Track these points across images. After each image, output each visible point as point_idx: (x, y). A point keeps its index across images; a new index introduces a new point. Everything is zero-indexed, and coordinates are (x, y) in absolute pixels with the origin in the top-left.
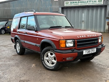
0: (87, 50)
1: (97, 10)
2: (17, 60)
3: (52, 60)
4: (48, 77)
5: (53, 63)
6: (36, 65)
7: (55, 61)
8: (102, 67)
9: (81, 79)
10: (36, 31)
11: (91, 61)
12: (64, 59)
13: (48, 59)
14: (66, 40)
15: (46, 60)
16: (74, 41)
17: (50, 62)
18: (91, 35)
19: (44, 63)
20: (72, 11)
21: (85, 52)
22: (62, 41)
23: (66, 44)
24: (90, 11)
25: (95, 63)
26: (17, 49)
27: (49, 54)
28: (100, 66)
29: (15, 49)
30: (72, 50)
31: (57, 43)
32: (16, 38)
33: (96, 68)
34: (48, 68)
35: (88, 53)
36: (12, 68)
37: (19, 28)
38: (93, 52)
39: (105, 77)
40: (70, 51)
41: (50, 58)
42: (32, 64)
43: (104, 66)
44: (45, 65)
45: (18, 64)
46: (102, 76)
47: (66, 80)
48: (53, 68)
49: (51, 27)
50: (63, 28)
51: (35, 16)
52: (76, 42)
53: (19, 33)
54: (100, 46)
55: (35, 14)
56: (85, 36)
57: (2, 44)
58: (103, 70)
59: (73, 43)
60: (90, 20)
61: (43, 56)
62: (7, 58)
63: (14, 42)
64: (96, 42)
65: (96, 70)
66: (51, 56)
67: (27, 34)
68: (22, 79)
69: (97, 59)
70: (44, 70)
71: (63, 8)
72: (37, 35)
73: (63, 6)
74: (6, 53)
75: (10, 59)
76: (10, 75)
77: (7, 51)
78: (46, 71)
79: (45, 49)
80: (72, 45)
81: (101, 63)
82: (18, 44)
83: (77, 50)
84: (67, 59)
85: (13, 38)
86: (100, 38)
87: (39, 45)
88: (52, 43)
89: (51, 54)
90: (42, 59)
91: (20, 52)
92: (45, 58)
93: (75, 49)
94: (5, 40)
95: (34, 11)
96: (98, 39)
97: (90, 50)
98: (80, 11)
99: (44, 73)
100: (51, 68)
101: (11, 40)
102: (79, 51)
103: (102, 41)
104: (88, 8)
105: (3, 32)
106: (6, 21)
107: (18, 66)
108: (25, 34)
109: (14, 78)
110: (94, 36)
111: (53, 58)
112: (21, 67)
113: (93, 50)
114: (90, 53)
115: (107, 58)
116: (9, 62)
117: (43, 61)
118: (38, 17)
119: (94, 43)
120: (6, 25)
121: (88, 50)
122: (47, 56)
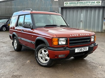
0: (79, 48)
1: (95, 11)
2: (13, 56)
3: (46, 57)
4: (41, 73)
5: (46, 60)
6: (31, 62)
7: (48, 58)
8: (95, 65)
9: (72, 75)
10: (32, 29)
11: (85, 59)
12: (56, 56)
13: (42, 55)
14: (59, 39)
15: (40, 56)
16: (67, 39)
17: (43, 58)
18: (83, 34)
19: (38, 60)
20: (71, 11)
21: (77, 50)
22: (55, 39)
23: (59, 42)
24: (89, 11)
25: (88, 61)
26: (15, 46)
27: (43, 51)
28: (92, 64)
29: (13, 45)
30: (64, 48)
31: (50, 40)
32: (14, 35)
33: (88, 66)
34: (42, 64)
35: (80, 51)
36: (7, 63)
37: (17, 25)
38: (85, 50)
39: (96, 74)
40: (62, 49)
41: (44, 55)
42: (27, 61)
43: (96, 64)
44: (38, 61)
45: (13, 59)
46: (93, 73)
47: (57, 76)
48: (46, 64)
49: (47, 26)
50: (58, 26)
51: (32, 14)
52: (68, 41)
53: (16, 31)
54: (93, 44)
55: (32, 13)
56: (77, 35)
57: (1, 41)
58: (95, 68)
59: (65, 41)
60: (88, 20)
61: (37, 53)
62: (4, 54)
63: (12, 39)
64: (88, 40)
65: (87, 68)
66: (45, 53)
67: (24, 31)
68: (15, 74)
69: (91, 58)
70: (38, 66)
71: (63, 8)
72: (33, 33)
73: (62, 6)
74: (4, 49)
75: (7, 55)
76: (4, 70)
77: (6, 47)
78: (39, 68)
79: (39, 46)
80: (64, 43)
81: (93, 62)
82: (15, 41)
83: (69, 48)
84: (60, 56)
85: (11, 35)
86: (93, 37)
87: (34, 42)
88: (46, 41)
89: (45, 51)
90: (36, 55)
91: (17, 48)
92: (39, 55)
93: (67, 47)
94: (5, 37)
95: (31, 10)
96: (90, 39)
97: (82, 48)
98: (79, 11)
99: (37, 69)
100: (44, 65)
101: (9, 37)
102: (71, 49)
103: (94, 40)
104: (86, 9)
105: (4, 29)
106: (7, 19)
107: (13, 62)
108: (22, 32)
109: (7, 73)
110: (86, 35)
111: (47, 55)
112: (16, 63)
113: (85, 49)
114: (82, 51)
115: (100, 57)
116: (5, 58)
117: (37, 58)
118: (34, 15)
119: (87, 42)
120: (7, 23)
121: (81, 48)
122: (41, 53)
